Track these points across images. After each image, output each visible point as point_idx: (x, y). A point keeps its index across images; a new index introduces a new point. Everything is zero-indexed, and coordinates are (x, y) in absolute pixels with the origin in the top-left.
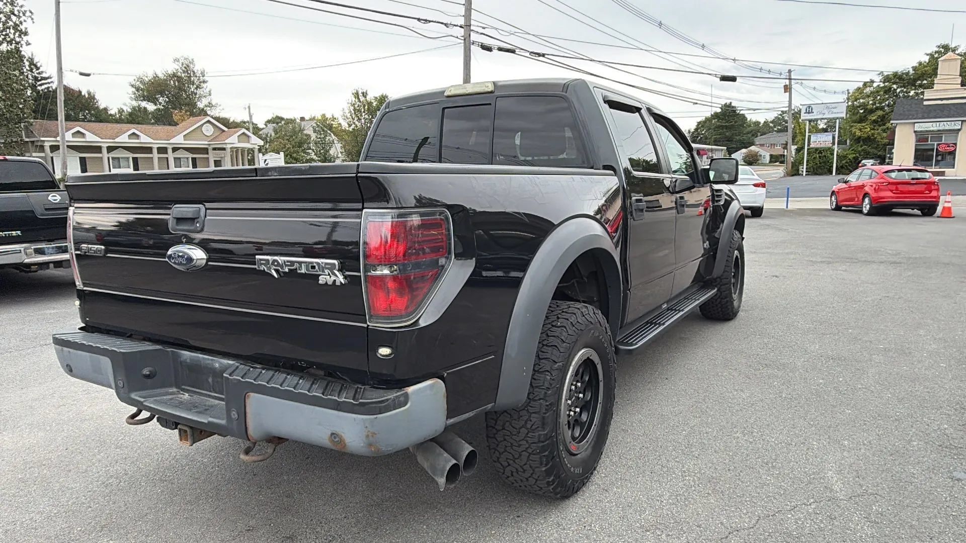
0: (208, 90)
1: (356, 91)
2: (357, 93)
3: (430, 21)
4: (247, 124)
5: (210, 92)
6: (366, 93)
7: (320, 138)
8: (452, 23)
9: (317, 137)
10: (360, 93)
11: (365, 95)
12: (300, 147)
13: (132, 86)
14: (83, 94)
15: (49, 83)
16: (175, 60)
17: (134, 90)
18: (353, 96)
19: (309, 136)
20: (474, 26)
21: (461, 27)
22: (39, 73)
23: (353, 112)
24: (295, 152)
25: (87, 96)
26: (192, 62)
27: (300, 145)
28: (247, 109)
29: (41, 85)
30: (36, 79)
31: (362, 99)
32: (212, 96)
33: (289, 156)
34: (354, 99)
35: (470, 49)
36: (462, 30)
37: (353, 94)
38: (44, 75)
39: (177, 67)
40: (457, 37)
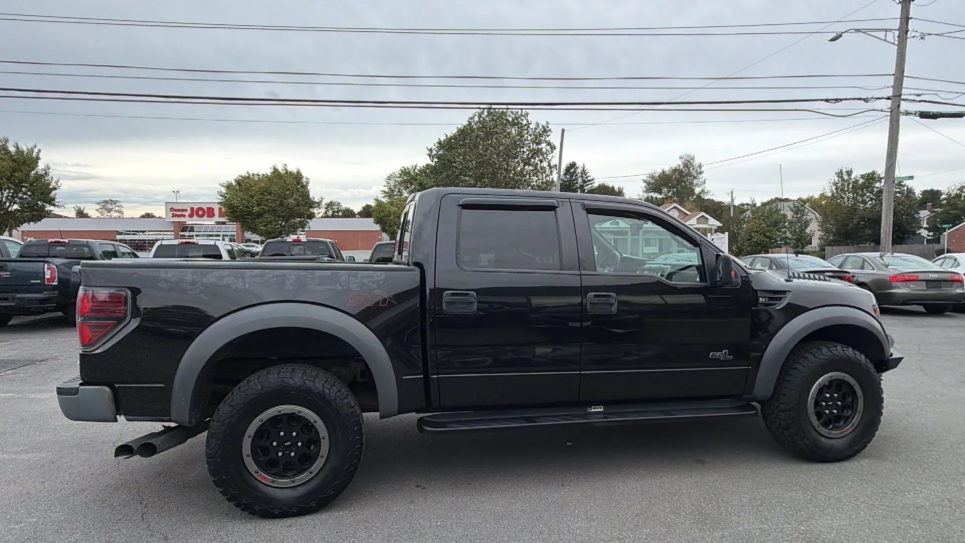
0: (703, 179)
1: (839, 171)
2: (841, 172)
3: (841, 100)
4: (746, 206)
5: (705, 181)
6: (851, 171)
7: (796, 217)
8: (874, 97)
9: (793, 217)
10: (844, 172)
11: (849, 173)
12: (775, 226)
13: (645, 182)
14: (615, 189)
15: (591, 184)
16: (681, 157)
17: (646, 184)
18: (835, 175)
19: (785, 216)
20: (905, 95)
21: (888, 98)
22: (587, 178)
23: (835, 191)
24: (769, 231)
25: (617, 191)
26: (693, 159)
27: (776, 224)
28: (730, 195)
29: (586, 186)
30: (584, 182)
31: (846, 177)
32: (705, 185)
33: (762, 235)
34: (837, 179)
35: (898, 121)
36: (890, 101)
37: (836, 174)
38: (589, 178)
39: (680, 163)
40: (882, 111)
